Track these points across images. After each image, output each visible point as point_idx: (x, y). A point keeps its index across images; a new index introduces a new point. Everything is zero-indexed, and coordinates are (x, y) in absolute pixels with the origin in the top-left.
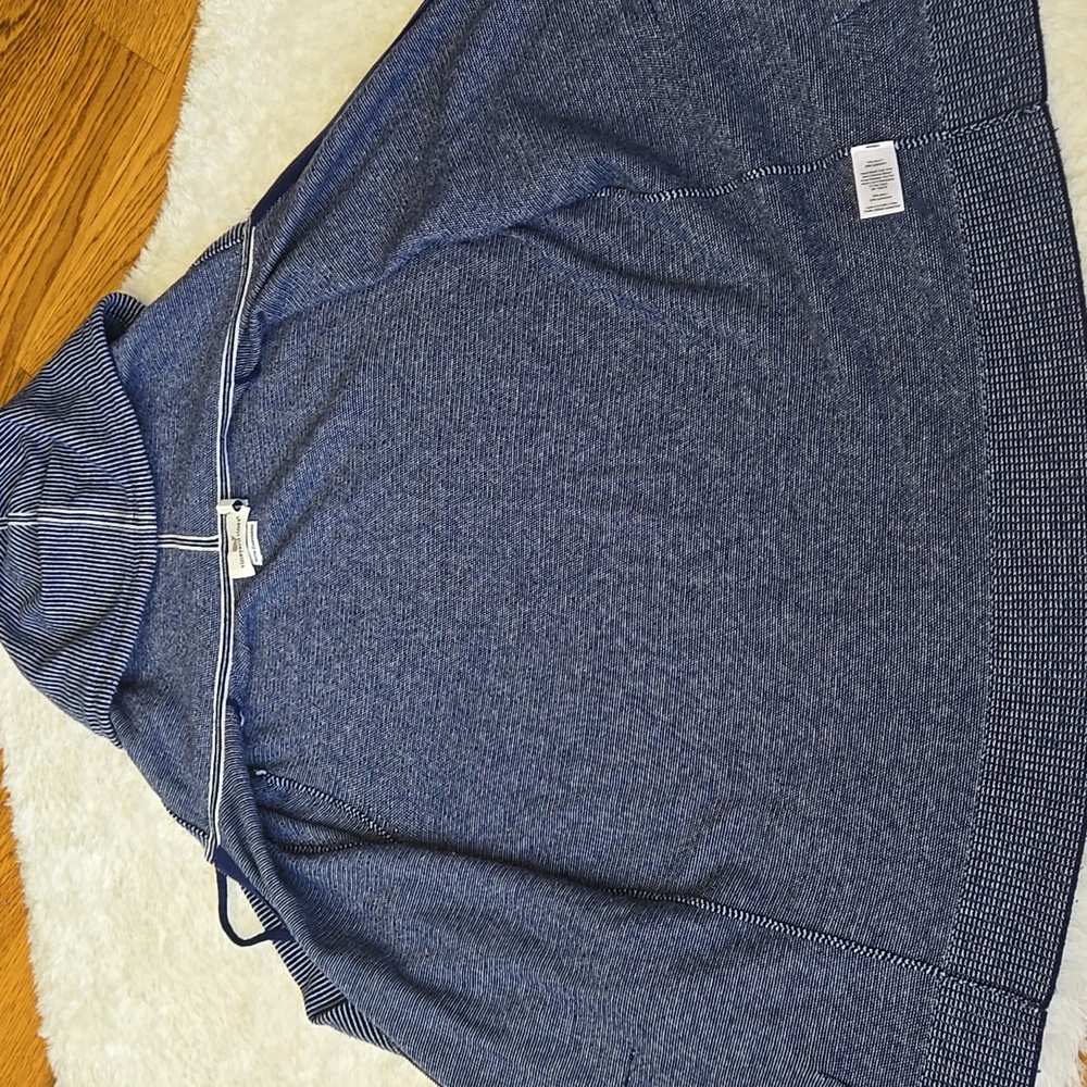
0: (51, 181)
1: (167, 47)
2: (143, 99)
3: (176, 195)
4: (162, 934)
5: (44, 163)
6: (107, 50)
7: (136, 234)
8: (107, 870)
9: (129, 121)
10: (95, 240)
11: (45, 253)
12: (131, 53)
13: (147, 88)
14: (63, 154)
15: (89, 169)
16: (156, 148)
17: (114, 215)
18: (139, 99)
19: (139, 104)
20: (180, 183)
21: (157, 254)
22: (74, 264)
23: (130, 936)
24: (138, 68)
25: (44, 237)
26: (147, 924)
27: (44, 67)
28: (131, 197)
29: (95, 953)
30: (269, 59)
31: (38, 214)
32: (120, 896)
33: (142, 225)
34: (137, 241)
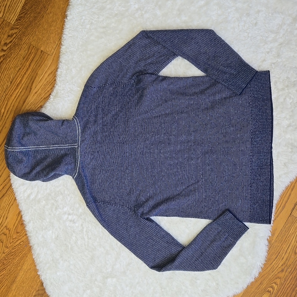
0: (22, 80)
1: (51, 50)
2: (46, 61)
4: (70, 246)
5: (20, 76)
6: (35, 50)
7: (47, 91)
8: (54, 234)
9: (43, 66)
10: (36, 93)
11: (22, 97)
12: (42, 51)
13: (47, 59)
14: (25, 73)
15: (33, 77)
16: (51, 72)
17: (40, 87)
18: (45, 61)
19: (45, 62)
22: (30, 99)
23: (61, 248)
24: (44, 54)
25: (22, 92)
26: (66, 244)
27: (18, 54)
28: (45, 83)
29: (52, 253)
30: (81, 54)
31: (19, 87)
32: (58, 239)
33: (49, 89)
34: (47, 93)
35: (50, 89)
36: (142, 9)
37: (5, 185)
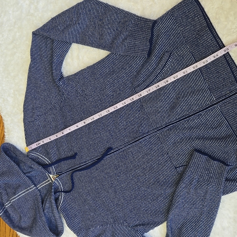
3: (5, 118)
20: (4, 115)
21: (8, 132)
30: (7, 79)
34: (2, 132)
35: (2, 127)
36: (33, 2)
37: (12, 235)
